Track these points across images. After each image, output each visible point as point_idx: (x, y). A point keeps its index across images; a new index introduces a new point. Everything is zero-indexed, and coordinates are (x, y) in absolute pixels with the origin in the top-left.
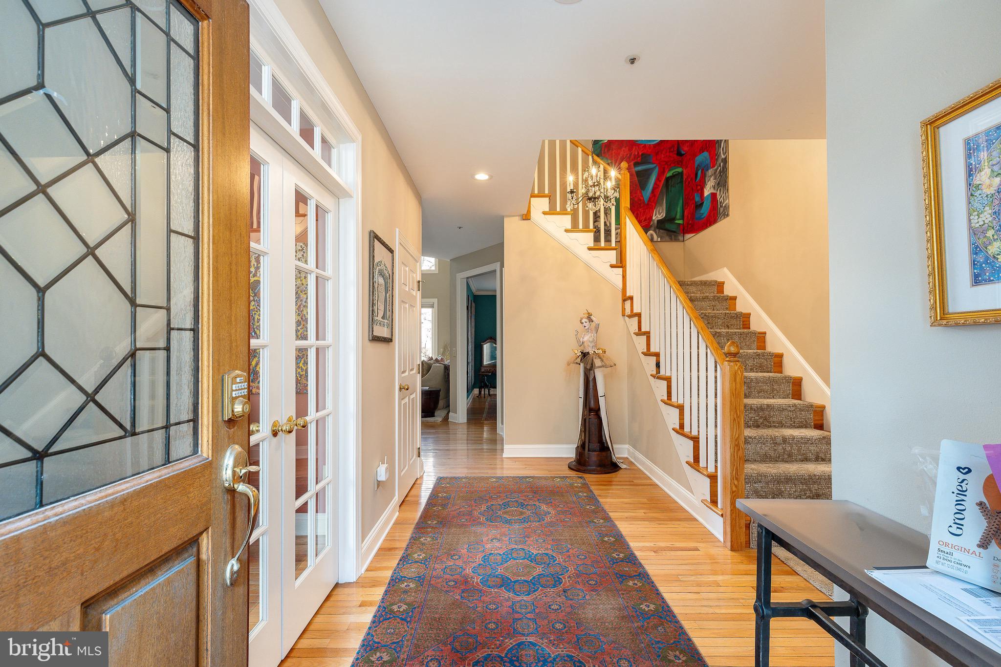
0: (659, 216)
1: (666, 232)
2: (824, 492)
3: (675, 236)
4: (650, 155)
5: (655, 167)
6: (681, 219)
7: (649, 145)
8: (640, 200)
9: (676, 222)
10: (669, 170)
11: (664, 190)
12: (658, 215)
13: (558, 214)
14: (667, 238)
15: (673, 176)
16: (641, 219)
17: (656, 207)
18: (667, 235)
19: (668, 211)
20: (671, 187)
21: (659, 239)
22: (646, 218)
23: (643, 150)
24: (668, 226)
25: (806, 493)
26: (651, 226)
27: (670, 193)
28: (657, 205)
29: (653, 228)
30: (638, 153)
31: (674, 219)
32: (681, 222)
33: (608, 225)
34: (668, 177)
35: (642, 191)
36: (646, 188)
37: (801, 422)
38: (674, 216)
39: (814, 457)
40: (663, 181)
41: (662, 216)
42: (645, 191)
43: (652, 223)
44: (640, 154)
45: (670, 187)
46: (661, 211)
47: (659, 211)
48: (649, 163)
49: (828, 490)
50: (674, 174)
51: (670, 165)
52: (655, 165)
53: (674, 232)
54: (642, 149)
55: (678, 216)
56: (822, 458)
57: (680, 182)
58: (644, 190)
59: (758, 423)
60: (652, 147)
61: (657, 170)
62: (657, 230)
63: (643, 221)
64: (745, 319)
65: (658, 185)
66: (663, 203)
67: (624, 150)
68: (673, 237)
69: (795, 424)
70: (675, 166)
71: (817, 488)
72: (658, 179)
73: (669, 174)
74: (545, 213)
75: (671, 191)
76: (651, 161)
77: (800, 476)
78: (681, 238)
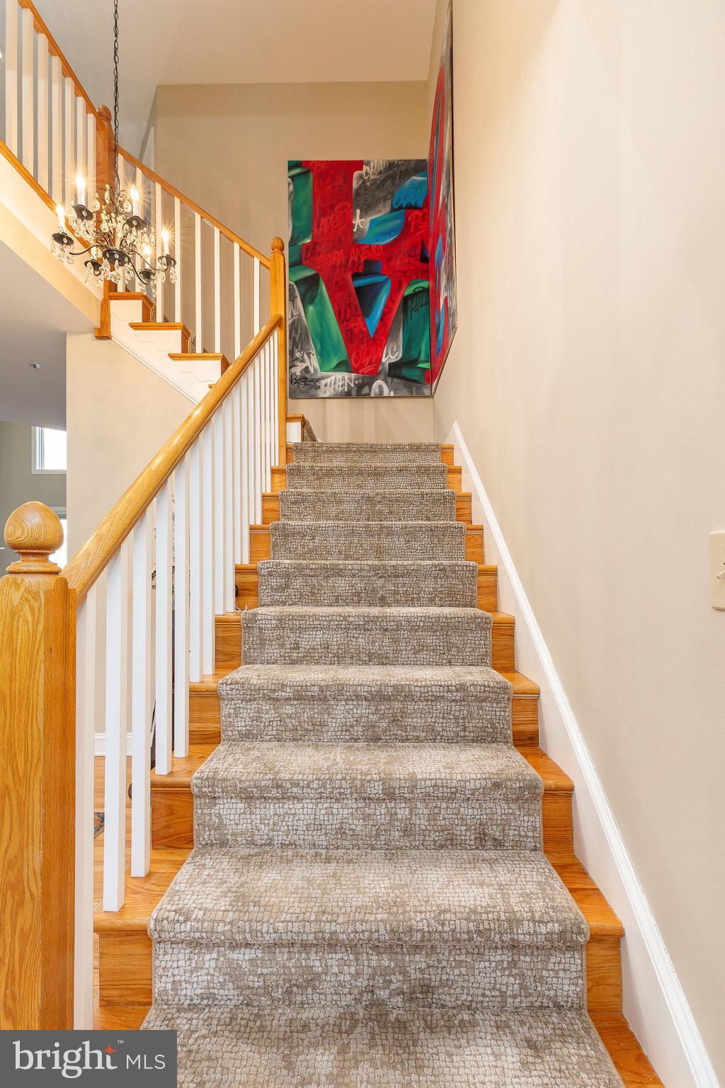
0: (392, 357)
1: (403, 381)
2: (444, 977)
3: (418, 389)
4: (377, 261)
5: (386, 280)
6: (427, 362)
7: (378, 246)
8: (363, 332)
9: (419, 366)
10: (408, 285)
11: (401, 316)
12: (390, 355)
13: (159, 327)
14: (405, 392)
15: (415, 294)
16: (363, 362)
17: (388, 342)
18: (405, 386)
19: (407, 348)
20: (412, 310)
21: (392, 394)
22: (371, 359)
23: (367, 254)
24: (406, 372)
25: (391, 982)
26: (380, 373)
27: (409, 321)
28: (389, 339)
29: (382, 376)
30: (359, 258)
31: (416, 361)
32: (426, 365)
33: (312, 372)
34: (407, 296)
35: (366, 318)
36: (371, 315)
37: (481, 728)
38: (416, 357)
39: (473, 837)
40: (399, 302)
41: (397, 357)
42: (370, 318)
43: (380, 368)
44: (363, 260)
45: (409, 313)
46: (394, 350)
47: (392, 349)
48: (376, 274)
49: (456, 972)
50: (417, 290)
51: (410, 276)
52: (385, 277)
53: (416, 381)
54: (365, 253)
55: (422, 357)
56: (495, 839)
57: (425, 304)
58: (368, 317)
59: (377, 729)
60: (381, 249)
61: (389, 283)
62: (389, 380)
63: (366, 365)
64: (460, 505)
65: (390, 308)
66: (398, 337)
67: (337, 255)
68: (414, 389)
69: (467, 734)
70: (417, 278)
71: (423, 965)
72: (391, 300)
73: (409, 291)
74: (134, 326)
75: (411, 317)
76: (380, 271)
77: (363, 932)
78: (427, 392)
